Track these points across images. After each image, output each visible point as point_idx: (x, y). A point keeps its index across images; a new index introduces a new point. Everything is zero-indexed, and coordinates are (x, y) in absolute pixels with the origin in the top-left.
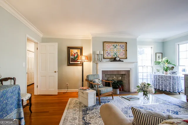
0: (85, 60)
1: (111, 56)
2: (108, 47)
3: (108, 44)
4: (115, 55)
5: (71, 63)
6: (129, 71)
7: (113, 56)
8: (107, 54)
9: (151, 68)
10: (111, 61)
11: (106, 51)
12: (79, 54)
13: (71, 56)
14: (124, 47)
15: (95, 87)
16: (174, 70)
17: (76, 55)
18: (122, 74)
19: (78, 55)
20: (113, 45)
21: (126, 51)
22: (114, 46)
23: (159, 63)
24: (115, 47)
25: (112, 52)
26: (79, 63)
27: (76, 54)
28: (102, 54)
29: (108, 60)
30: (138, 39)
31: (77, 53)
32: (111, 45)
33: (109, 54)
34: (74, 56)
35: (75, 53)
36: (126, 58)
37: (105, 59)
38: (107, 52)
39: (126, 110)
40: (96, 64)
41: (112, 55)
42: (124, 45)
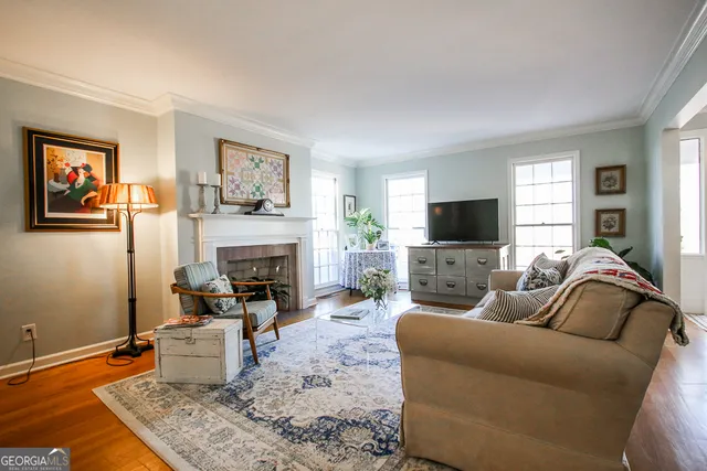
0: (144, 206)
1: (245, 196)
2: (233, 162)
3: (234, 152)
4: (258, 193)
5: (48, 215)
6: (295, 244)
7: (251, 197)
8: (233, 186)
9: (336, 238)
10: (246, 213)
11: (230, 177)
12: (100, 171)
13: (52, 182)
14: (280, 170)
15: (221, 308)
16: (383, 238)
17: (82, 179)
18: (272, 258)
19: (91, 178)
20: (250, 156)
21: (288, 181)
22: (252, 160)
23: (355, 221)
24: (257, 166)
25: (247, 182)
26: (103, 216)
27: (81, 171)
28: (216, 187)
29: (237, 208)
30: (313, 152)
31: (87, 168)
32: (244, 155)
33: (238, 187)
34: (71, 179)
35: (75, 170)
36: (288, 205)
37: (227, 203)
38: (233, 182)
39: (337, 351)
40: (191, 222)
41: (247, 193)
42: (281, 162)
